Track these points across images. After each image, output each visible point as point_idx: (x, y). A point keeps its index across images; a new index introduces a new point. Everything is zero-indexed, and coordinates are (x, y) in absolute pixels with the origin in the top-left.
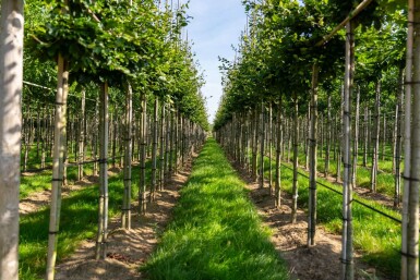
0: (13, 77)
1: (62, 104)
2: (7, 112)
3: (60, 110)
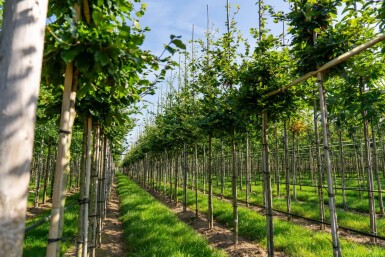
0: (29, 70)
1: (67, 133)
2: (11, 135)
3: (64, 141)
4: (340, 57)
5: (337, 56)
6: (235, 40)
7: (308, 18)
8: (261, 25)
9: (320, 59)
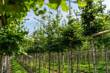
4: (100, 33)
5: (99, 32)
6: (60, 17)
7: (88, 17)
8: (70, 14)
9: (92, 32)
